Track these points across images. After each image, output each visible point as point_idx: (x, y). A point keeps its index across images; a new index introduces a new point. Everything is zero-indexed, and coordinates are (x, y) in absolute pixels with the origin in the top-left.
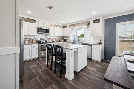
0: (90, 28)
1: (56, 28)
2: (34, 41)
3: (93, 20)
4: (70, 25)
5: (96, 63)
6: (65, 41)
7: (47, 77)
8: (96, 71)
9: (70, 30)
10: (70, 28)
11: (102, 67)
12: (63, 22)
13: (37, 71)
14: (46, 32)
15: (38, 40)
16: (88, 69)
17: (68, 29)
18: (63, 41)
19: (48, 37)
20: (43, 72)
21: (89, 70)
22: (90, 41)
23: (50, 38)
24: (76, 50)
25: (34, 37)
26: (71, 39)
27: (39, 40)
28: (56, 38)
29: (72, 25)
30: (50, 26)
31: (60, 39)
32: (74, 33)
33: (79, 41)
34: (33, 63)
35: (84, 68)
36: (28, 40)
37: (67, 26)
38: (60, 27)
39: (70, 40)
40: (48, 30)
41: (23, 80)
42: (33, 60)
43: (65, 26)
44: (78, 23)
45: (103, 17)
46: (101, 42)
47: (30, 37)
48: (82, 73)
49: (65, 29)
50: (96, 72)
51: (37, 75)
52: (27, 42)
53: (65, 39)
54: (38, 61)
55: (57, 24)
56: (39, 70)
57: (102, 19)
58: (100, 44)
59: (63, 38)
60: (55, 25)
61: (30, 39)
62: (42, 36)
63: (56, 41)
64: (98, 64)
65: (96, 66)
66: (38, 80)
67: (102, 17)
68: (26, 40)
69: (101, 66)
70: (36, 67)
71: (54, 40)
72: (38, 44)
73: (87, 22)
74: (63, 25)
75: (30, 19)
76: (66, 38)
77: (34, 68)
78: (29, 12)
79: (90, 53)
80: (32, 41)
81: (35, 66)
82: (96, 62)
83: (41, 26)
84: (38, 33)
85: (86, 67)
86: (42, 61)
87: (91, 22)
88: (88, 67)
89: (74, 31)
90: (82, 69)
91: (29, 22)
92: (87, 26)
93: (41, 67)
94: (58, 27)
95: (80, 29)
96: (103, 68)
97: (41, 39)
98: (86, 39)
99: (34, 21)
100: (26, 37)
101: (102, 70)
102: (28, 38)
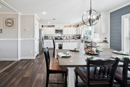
1: (69, 28)
4: (81, 24)
6: (79, 38)
17: (80, 27)
19: (62, 36)
25: (54, 36)
26: (82, 36)
27: (57, 37)
28: (70, 36)
30: (64, 28)
31: (74, 37)
33: (87, 38)
37: (79, 25)
38: (74, 26)
40: (62, 31)
47: (52, 36)
52: (50, 38)
53: (78, 36)
60: (69, 26)
62: (58, 35)
71: (68, 38)
74: (77, 24)
76: (80, 36)
78: (49, 23)
83: (57, 28)
84: (56, 33)
94: (72, 26)
97: (58, 37)
102: (51, 36)
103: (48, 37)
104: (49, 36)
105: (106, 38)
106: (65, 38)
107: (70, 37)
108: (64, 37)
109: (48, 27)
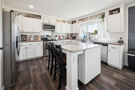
0: (105, 22)
1: (63, 23)
2: (40, 39)
3: (110, 11)
4: (79, 20)
5: (114, 71)
6: (74, 38)
7: (43, 85)
8: (115, 85)
9: (79, 26)
10: (79, 24)
11: (125, 80)
12: (71, 17)
13: (35, 75)
14: (52, 29)
15: (43, 37)
16: (101, 80)
17: (77, 24)
18: (71, 38)
19: (54, 34)
20: (40, 77)
21: (102, 82)
22: (105, 39)
23: (57, 35)
24: (82, 52)
25: (39, 34)
26: (81, 36)
28: (63, 35)
29: (82, 20)
30: (57, 22)
31: (68, 37)
32: (85, 29)
33: (90, 38)
34: (36, 62)
35: (96, 78)
36: (33, 37)
37: (75, 21)
38: (68, 22)
39: (80, 38)
40: (54, 26)
41: (15, 86)
42: (37, 59)
43: (74, 21)
44: (89, 16)
45: (126, 5)
46: (122, 40)
47: (35, 34)
48: (91, 85)
49: (74, 24)
50: (116, 88)
51: (32, 80)
52: (32, 39)
53: (74, 36)
54: (41, 60)
55: (65, 20)
56: (38, 73)
57: (124, 8)
58: (121, 44)
59: (72, 35)
60: (62, 21)
61: (36, 36)
62: (48, 33)
63: (63, 38)
64: (118, 73)
65: (114, 75)
66: (31, 88)
67: (123, 5)
68: (31, 37)
69: (122, 77)
70: (36, 69)
71: (61, 38)
72: (43, 42)
73: (100, 14)
75: (36, 15)
76: (76, 35)
77: (34, 70)
78: (31, 7)
79: (106, 55)
80: (37, 38)
81: (36, 66)
82: (115, 69)
84: (43, 30)
85: (98, 75)
86: (45, 61)
87: (107, 14)
88: (102, 76)
89: (84, 27)
90: (93, 80)
91: (34, 18)
92: (100, 19)
93: (41, 70)
94: (66, 22)
95: (92, 24)
96: (127, 81)
97: (47, 36)
98: (99, 36)
99: (39, 17)
100: (32, 34)
101: (126, 86)
102: (33, 35)
103: (26, 36)
104: (28, 35)
105: (121, 38)
106: (57, 38)
107: (63, 37)
108: (57, 36)
109: (27, 16)
